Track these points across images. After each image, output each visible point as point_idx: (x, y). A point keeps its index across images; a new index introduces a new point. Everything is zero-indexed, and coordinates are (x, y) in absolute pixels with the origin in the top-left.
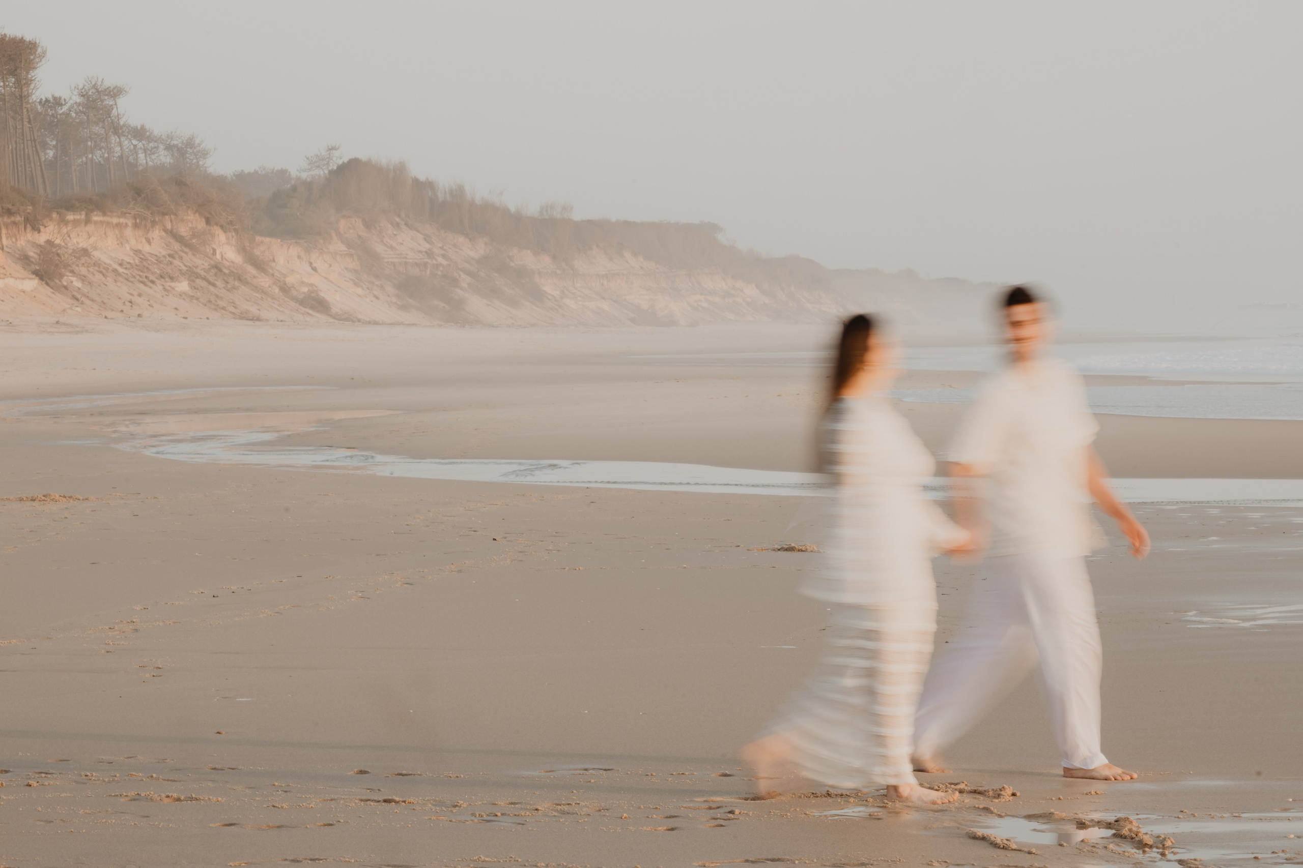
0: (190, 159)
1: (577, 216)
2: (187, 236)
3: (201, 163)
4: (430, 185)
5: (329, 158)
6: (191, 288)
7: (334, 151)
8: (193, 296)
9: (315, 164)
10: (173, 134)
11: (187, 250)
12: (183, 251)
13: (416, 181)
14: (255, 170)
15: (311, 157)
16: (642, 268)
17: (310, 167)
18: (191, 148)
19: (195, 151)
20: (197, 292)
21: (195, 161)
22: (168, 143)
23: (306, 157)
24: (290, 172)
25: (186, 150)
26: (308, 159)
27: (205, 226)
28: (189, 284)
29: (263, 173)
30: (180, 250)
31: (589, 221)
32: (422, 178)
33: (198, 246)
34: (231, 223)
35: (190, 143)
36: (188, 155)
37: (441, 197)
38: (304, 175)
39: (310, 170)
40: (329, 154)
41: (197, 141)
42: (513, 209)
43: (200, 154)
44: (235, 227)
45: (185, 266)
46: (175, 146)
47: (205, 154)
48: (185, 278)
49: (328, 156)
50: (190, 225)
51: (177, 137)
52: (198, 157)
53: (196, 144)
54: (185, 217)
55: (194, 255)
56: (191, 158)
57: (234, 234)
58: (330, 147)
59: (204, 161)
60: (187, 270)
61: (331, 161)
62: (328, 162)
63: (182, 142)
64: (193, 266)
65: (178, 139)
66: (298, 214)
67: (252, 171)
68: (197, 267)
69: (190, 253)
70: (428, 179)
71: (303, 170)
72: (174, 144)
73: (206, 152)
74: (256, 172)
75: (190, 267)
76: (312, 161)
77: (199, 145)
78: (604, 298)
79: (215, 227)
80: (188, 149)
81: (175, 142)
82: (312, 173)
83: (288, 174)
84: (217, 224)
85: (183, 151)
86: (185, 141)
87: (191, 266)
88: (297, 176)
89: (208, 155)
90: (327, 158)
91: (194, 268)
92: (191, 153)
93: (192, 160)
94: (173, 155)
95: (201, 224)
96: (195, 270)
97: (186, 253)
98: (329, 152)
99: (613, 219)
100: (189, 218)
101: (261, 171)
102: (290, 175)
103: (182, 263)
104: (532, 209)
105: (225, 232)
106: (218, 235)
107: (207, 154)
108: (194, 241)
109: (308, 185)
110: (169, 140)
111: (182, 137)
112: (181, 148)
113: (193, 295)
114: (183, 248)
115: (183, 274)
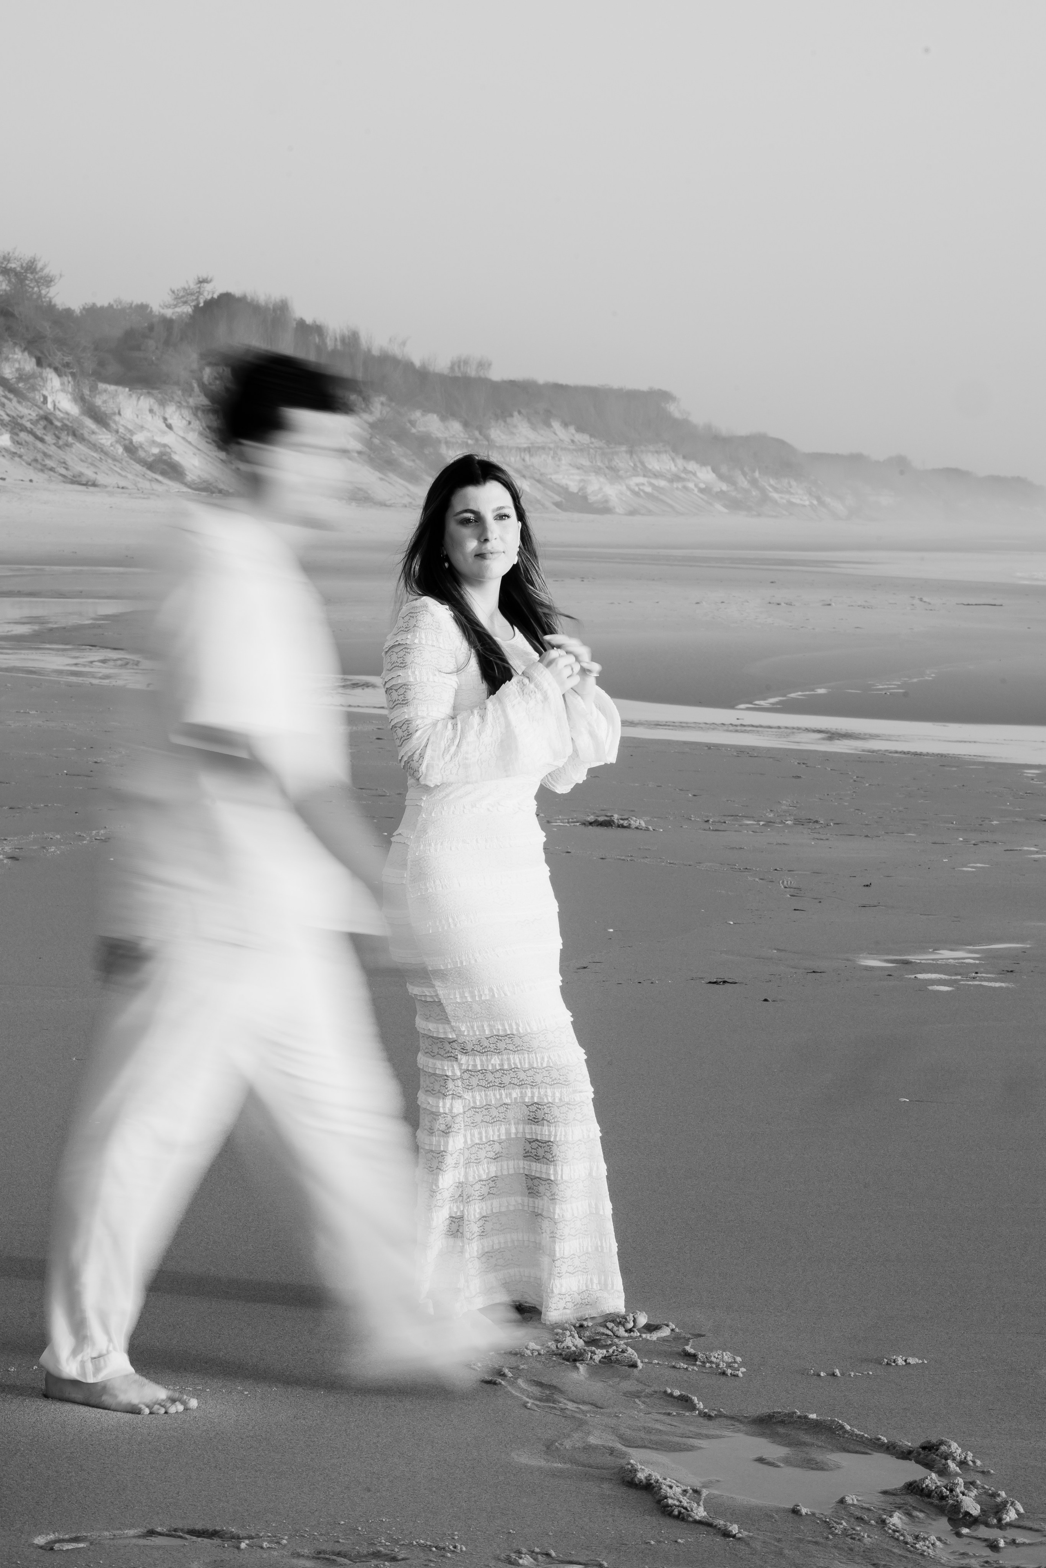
0: (30, 287)
1: (496, 374)
2: (12, 378)
3: (43, 292)
4: (318, 330)
5: (199, 292)
6: (14, 443)
7: (205, 284)
8: (15, 453)
9: (182, 299)
10: (11, 255)
11: (11, 396)
12: (6, 397)
13: (301, 324)
14: (109, 304)
15: (178, 290)
16: (573, 441)
17: (175, 303)
18: (32, 273)
19: (37, 277)
20: (20, 448)
21: (36, 289)
22: (4, 266)
23: (171, 290)
24: (151, 308)
25: (26, 276)
26: (173, 292)
27: (35, 367)
28: (11, 438)
29: (119, 307)
30: (3, 396)
31: (511, 381)
32: (309, 320)
33: (25, 392)
34: (67, 365)
35: (31, 267)
36: (27, 282)
37: (330, 344)
38: (169, 313)
39: (176, 306)
40: (199, 288)
41: (40, 265)
42: (417, 363)
43: (42, 281)
44: (72, 370)
45: (8, 415)
46: (13, 270)
47: (48, 281)
48: (7, 430)
49: (198, 290)
50: (17, 365)
51: (15, 259)
52: (39, 284)
53: (38, 269)
54: (11, 356)
55: (19, 402)
56: (32, 285)
57: (70, 379)
58: (201, 280)
59: (47, 290)
60: (10, 421)
61: (201, 296)
62: (198, 297)
63: (22, 265)
64: (18, 416)
65: (16, 261)
66: (154, 358)
67: (106, 305)
68: (22, 417)
69: (15, 400)
70: (315, 322)
71: (166, 306)
72: (11, 267)
73: (50, 279)
74: (110, 306)
75: (13, 417)
76: (178, 295)
77: (42, 269)
78: (524, 476)
79: (48, 370)
80: (28, 275)
81: (13, 266)
82: (178, 310)
83: (149, 310)
84: (50, 366)
85: (22, 277)
86: (24, 265)
87: (15, 415)
88: (159, 313)
89: (53, 283)
90: (197, 292)
91: (19, 419)
92: (32, 279)
93: (33, 288)
94: (10, 281)
95: (29, 365)
96: (19, 420)
97: (10, 400)
98: (199, 285)
99: (541, 380)
100: (16, 356)
101: (117, 306)
102: (151, 311)
103: (5, 411)
104: (442, 364)
105: (60, 375)
106: (51, 379)
107: (51, 281)
108: (21, 385)
109: (168, 323)
110: (5, 263)
111: (20, 259)
112: (20, 273)
113: (14, 450)
114: (7, 393)
115: (5, 425)
